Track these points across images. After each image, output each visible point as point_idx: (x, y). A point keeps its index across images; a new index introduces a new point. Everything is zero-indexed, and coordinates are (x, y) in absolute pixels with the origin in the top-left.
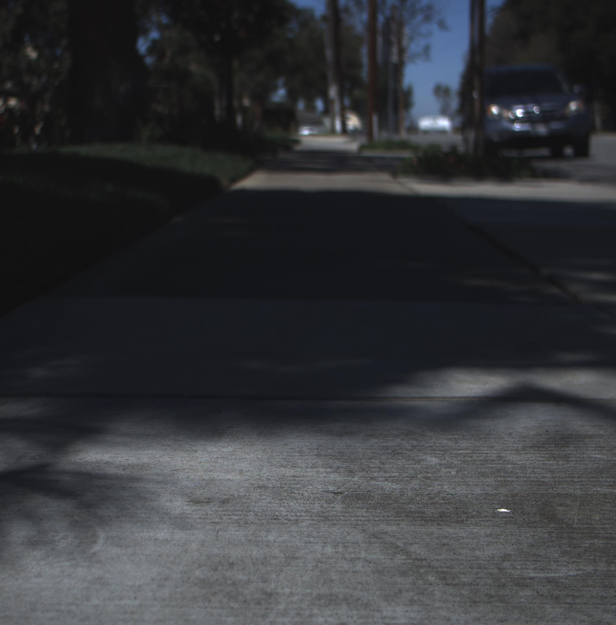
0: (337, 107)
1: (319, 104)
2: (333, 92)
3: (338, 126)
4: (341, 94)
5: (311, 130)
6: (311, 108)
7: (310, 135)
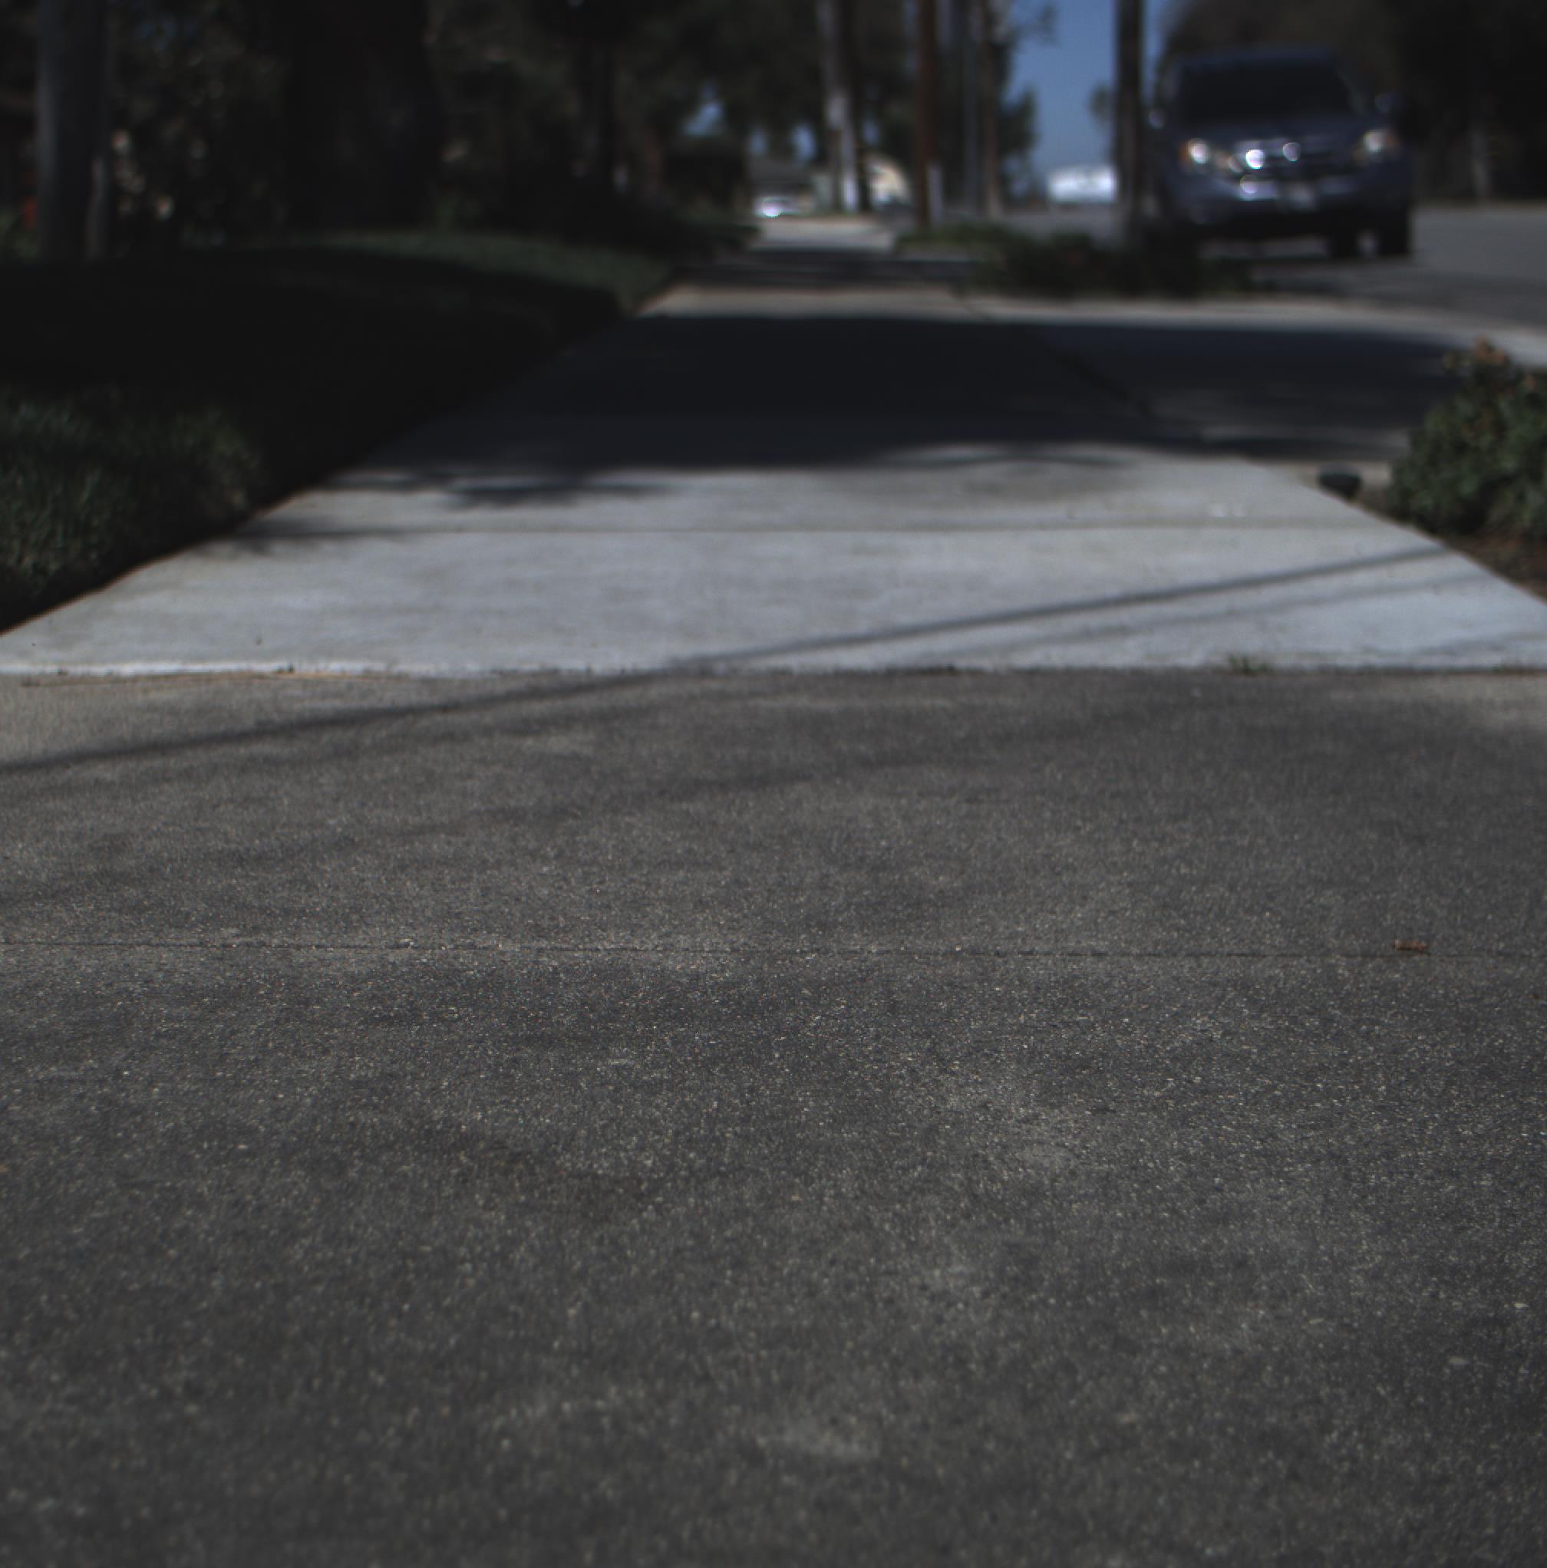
0: (846, 147)
1: (804, 141)
2: (836, 111)
3: (850, 193)
4: (856, 115)
5: (784, 203)
6: (782, 149)
7: (782, 216)
